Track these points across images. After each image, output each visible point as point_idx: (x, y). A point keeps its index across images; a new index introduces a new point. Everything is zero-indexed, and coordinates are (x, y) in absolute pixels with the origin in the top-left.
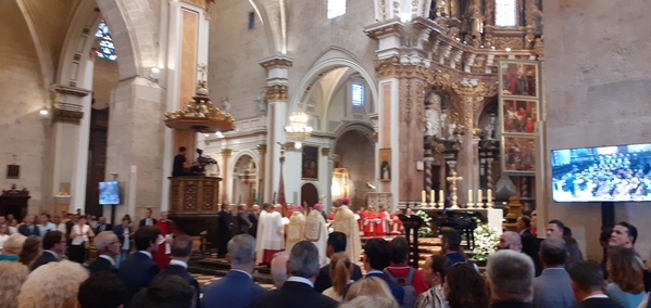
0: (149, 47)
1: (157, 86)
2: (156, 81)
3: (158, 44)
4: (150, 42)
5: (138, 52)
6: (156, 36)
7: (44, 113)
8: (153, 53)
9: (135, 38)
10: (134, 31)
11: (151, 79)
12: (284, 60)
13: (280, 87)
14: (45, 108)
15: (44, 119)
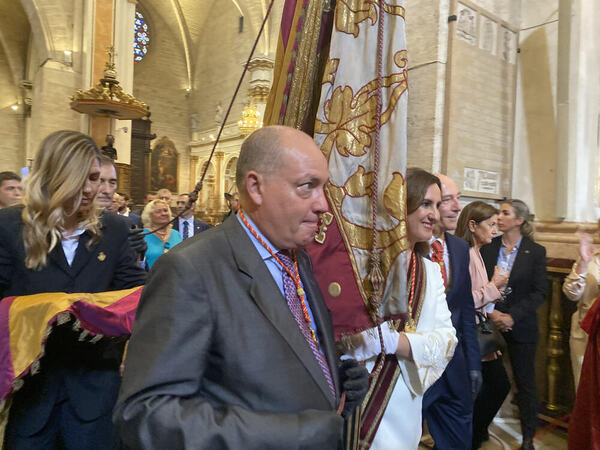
0: (64, 29)
1: (70, 70)
2: (71, 65)
3: (73, 25)
4: (63, 24)
5: (50, 33)
6: (70, 17)
7: (15, 108)
8: (68, 35)
9: (45, 19)
10: (43, 11)
11: (65, 63)
12: (265, 62)
13: (261, 88)
14: (17, 104)
15: (15, 115)
